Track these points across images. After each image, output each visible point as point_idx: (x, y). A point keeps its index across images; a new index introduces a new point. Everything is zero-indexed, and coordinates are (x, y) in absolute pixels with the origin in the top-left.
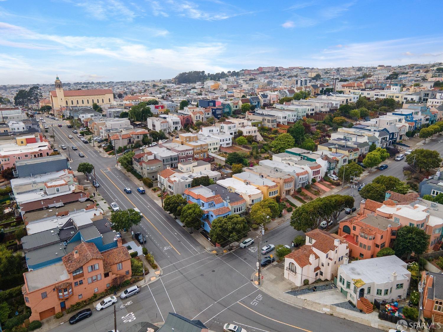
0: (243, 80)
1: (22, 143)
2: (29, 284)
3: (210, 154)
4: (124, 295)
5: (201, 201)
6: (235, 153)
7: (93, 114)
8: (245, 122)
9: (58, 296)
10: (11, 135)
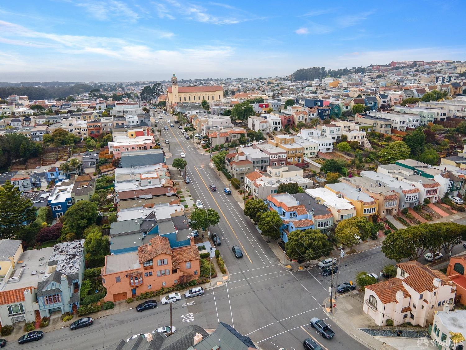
0: (369, 77)
1: (132, 135)
2: (108, 267)
3: (306, 159)
4: (188, 294)
5: (283, 210)
6: (333, 160)
7: (198, 111)
8: (352, 125)
9: (130, 283)
10: (125, 128)
